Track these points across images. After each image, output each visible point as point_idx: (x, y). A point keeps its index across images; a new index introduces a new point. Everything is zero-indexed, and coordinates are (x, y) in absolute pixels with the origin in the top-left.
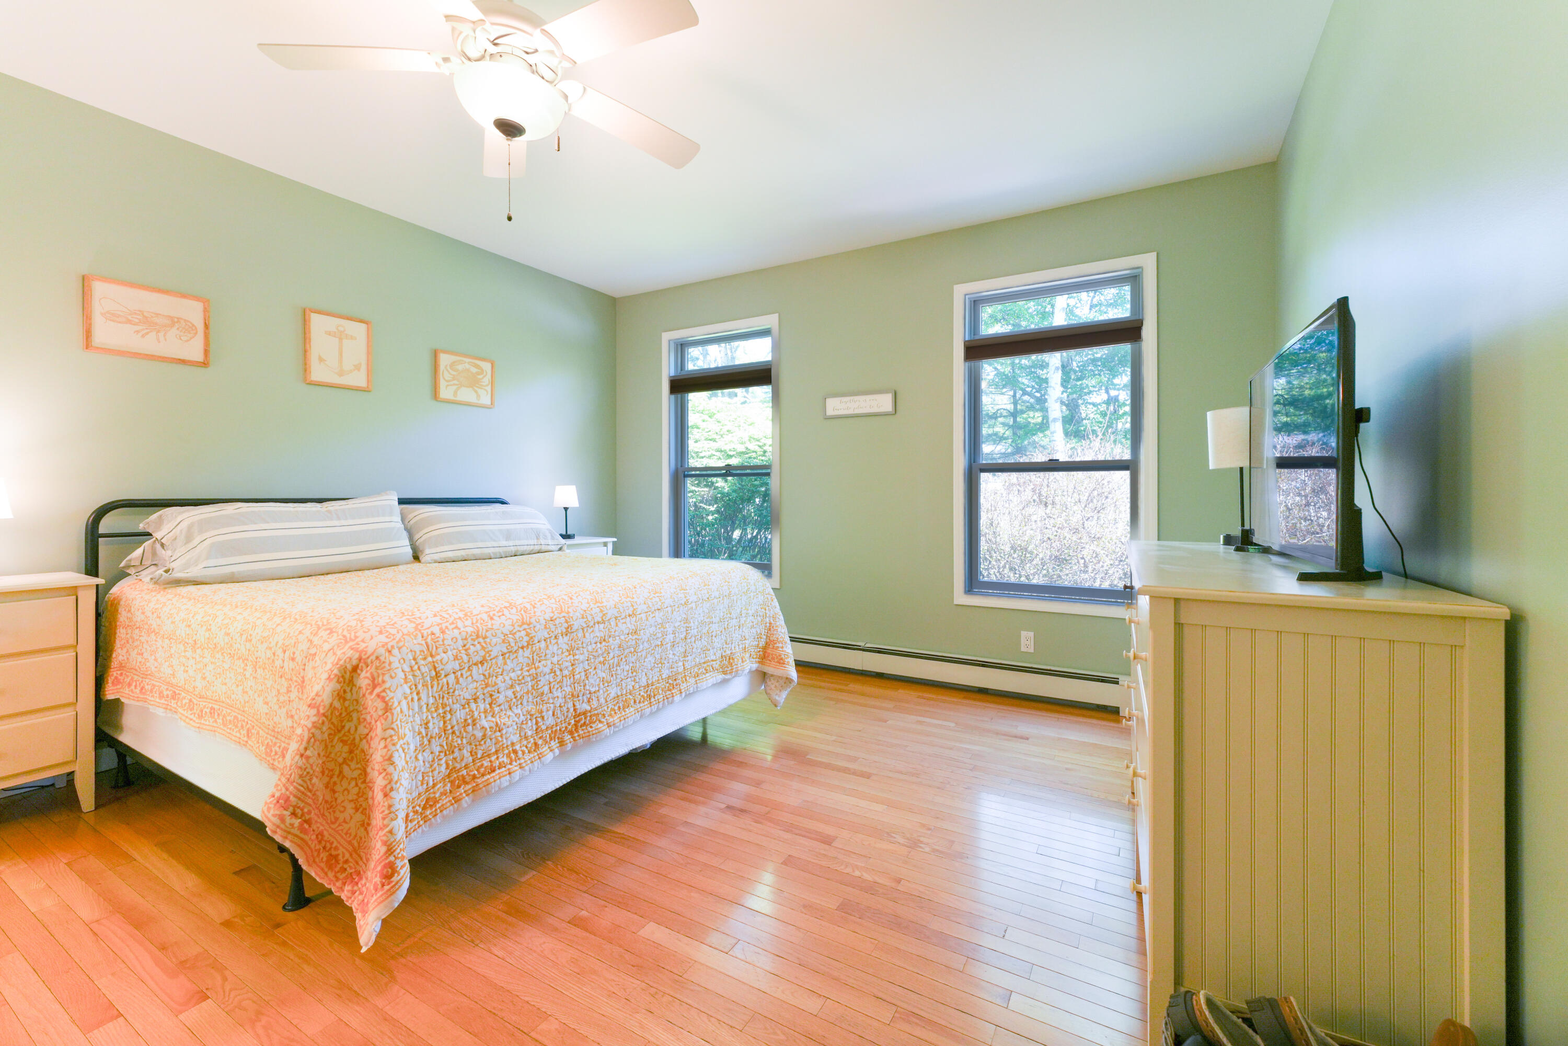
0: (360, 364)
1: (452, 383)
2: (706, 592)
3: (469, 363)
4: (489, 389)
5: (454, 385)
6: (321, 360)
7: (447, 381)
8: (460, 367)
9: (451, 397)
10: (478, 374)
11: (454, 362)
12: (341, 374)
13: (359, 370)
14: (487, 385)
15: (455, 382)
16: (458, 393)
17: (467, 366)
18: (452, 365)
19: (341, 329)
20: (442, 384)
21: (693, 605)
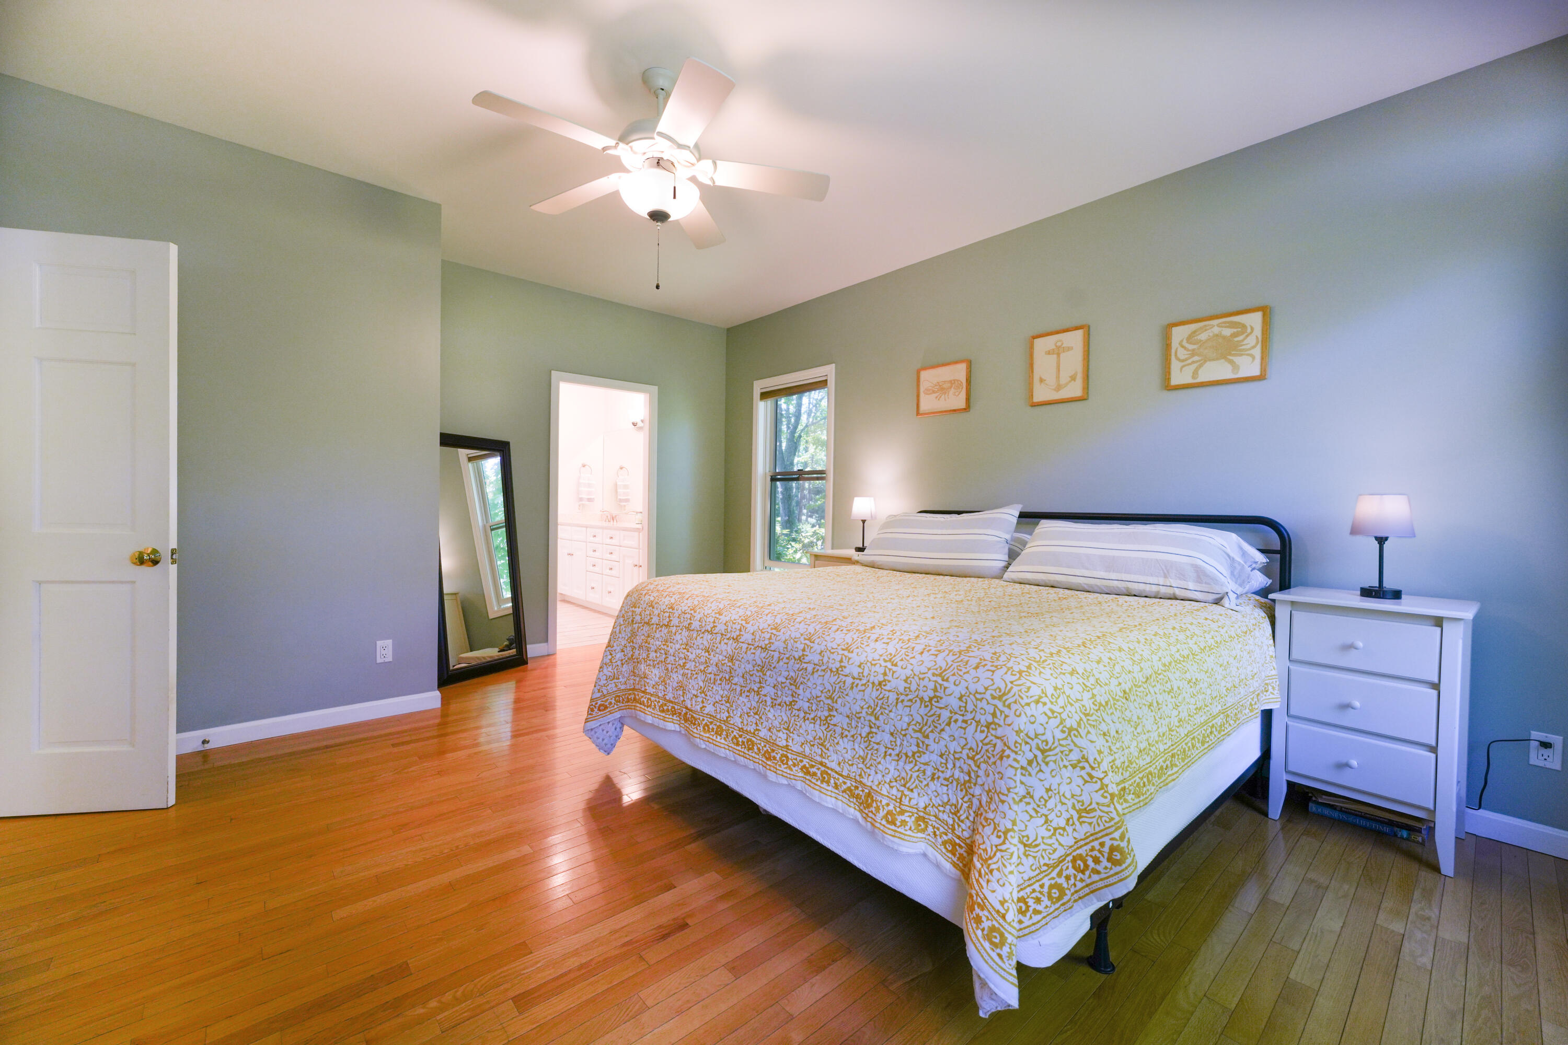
0: (1076, 374)
1: (1190, 361)
2: (838, 658)
3: (1218, 326)
4: (1257, 352)
5: (1193, 362)
6: (1041, 380)
7: (1183, 361)
8: (1203, 336)
9: (1189, 380)
10: (1235, 335)
11: (1195, 332)
12: (1058, 388)
13: (1075, 380)
14: (1254, 347)
15: (1196, 358)
16: (1200, 372)
17: (1216, 330)
18: (1190, 339)
19: (1059, 344)
20: (1175, 365)
21: (810, 667)
